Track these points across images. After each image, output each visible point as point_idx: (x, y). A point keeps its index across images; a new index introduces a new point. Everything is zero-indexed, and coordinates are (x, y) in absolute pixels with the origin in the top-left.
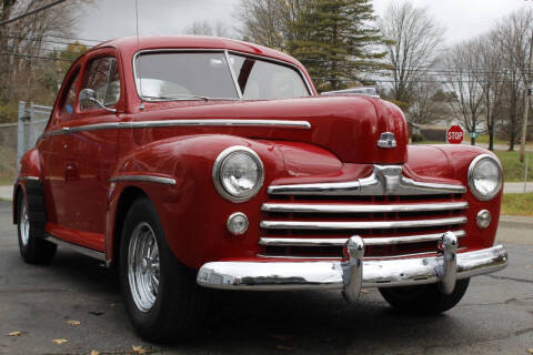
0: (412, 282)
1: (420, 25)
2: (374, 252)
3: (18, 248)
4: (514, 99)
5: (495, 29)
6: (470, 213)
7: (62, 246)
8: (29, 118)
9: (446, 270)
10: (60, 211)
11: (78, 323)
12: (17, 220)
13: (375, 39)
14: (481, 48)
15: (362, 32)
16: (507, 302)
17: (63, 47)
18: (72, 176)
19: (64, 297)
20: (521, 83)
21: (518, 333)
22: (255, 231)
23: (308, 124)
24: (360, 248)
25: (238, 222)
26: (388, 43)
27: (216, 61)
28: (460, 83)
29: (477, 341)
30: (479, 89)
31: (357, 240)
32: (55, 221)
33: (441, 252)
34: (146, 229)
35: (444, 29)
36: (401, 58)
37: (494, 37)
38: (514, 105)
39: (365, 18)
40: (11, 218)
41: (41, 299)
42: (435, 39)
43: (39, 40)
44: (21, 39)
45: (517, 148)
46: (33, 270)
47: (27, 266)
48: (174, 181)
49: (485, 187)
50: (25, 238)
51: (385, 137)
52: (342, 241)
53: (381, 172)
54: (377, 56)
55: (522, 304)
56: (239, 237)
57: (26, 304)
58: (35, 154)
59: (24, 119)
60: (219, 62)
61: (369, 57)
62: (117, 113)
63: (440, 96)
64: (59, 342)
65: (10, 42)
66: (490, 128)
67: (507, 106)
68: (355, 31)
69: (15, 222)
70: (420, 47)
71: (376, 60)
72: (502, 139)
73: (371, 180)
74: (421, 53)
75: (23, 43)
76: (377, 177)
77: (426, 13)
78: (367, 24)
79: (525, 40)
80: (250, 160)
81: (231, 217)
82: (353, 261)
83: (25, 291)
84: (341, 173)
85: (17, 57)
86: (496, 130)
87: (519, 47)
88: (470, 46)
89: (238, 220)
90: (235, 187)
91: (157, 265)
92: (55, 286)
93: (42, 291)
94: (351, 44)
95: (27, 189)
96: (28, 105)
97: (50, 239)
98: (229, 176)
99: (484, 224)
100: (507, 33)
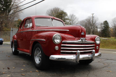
0: (87, 59)
1: (75, 17)
2: (82, 53)
3: (12, 52)
4: (89, 30)
5: (86, 19)
6: (95, 47)
7: (20, 52)
8: (13, 30)
9: (93, 57)
10: (20, 46)
11: (25, 66)
12: (12, 47)
13: (68, 19)
14: (84, 21)
15: (66, 18)
16: (98, 62)
17: (17, 20)
18: (22, 40)
19: (21, 61)
20: (90, 27)
21: (103, 67)
22: (60, 49)
23: (68, 30)
24: (79, 53)
25: (57, 48)
26: (70, 20)
29: (97, 69)
31: (79, 51)
32: (19, 47)
33: (92, 53)
34: (38, 49)
35: (78, 18)
36: (72, 23)
37: (86, 20)
38: (89, 31)
39: (66, 16)
40: (11, 47)
41: (17, 61)
42: (77, 20)
43: (14, 18)
44: (11, 18)
46: (15, 56)
47: (14, 55)
48: (45, 40)
49: (98, 42)
50: (13, 50)
51: (83, 33)
52: (76, 51)
53: (82, 39)
54: (68, 22)
55: (101, 62)
56: (57, 50)
57: (15, 62)
58: (16, 36)
59: (12, 31)
61: (67, 22)
62: (31, 28)
64: (22, 69)
65: (9, 19)
67: (88, 31)
68: (65, 18)
69: (11, 48)
70: (75, 21)
71: (68, 23)
73: (80, 40)
74: (75, 22)
75: (11, 19)
76: (81, 40)
77: (76, 16)
78: (67, 17)
79: (91, 21)
80: (59, 36)
81: (56, 47)
82: (78, 55)
83: (14, 60)
84: (75, 39)
85: (10, 21)
87: (90, 22)
88: (82, 21)
89: (57, 47)
90: (56, 41)
91: (41, 55)
92: (19, 59)
93: (17, 60)
94: (64, 20)
95: (14, 42)
96: (13, 28)
97: (18, 51)
98: (55, 39)
99: (98, 49)
100: (88, 19)
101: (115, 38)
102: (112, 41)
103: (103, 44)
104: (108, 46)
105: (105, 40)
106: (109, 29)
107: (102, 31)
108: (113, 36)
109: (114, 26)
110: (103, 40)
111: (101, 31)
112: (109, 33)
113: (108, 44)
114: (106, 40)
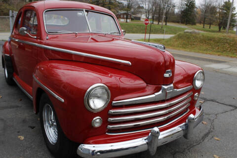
0: (175, 139)
22: (105, 122)
23: (129, 63)
27: (80, 14)
28: (145, 4)
30: (150, 6)
45: (160, 23)
48: (63, 100)
51: (168, 72)
53: (165, 89)
56: (97, 128)
60: (81, 14)
62: (36, 39)
63: (140, 7)
66: (153, 17)
67: (158, 11)
72: (156, 20)
73: (160, 92)
76: (163, 91)
81: (94, 119)
86: (154, 18)
101: (204, 27)
102: (200, 37)
103: (184, 42)
104: (194, 44)
105: (188, 34)
106: (196, 9)
107: (182, 12)
108: (200, 23)
109: (204, 5)
110: (185, 32)
111: (180, 13)
112: (195, 17)
113: (195, 42)
114: (190, 33)
